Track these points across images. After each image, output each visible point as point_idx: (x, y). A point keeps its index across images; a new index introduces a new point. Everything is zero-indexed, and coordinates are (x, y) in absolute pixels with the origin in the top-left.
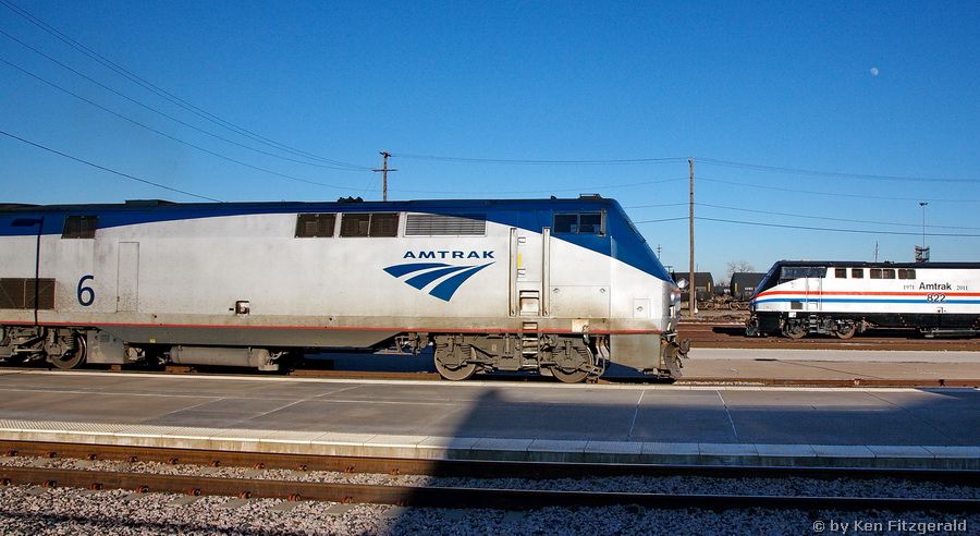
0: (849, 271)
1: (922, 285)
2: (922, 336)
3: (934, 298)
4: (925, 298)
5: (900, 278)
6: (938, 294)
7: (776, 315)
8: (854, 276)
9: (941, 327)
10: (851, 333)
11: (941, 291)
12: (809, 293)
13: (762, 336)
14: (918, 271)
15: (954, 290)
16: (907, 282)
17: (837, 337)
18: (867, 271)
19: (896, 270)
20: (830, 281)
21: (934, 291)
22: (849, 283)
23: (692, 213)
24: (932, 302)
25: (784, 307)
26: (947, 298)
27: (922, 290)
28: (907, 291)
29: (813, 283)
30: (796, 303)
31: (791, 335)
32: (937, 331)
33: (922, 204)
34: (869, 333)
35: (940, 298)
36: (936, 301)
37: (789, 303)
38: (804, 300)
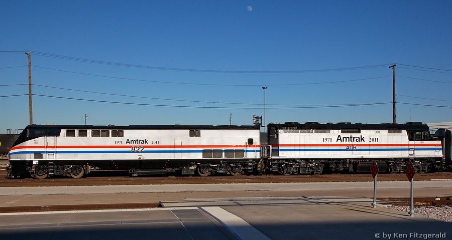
0: (77, 131)
1: (128, 141)
2: (130, 175)
3: (136, 149)
4: (130, 149)
5: (112, 136)
6: (139, 147)
7: (24, 163)
8: (80, 135)
9: (142, 169)
10: (81, 174)
11: (140, 144)
12: (48, 147)
13: (15, 178)
14: (126, 132)
15: (150, 144)
16: (117, 139)
17: (72, 177)
18: (89, 132)
19: (110, 131)
20: (63, 139)
21: (136, 145)
22: (77, 140)
23: (30, 91)
24: (135, 152)
25: (28, 157)
26: (145, 149)
27: (128, 144)
28: (117, 145)
29: (50, 140)
30: (38, 155)
31: (37, 176)
32: (140, 171)
33: (264, 88)
34: (93, 174)
35: (140, 149)
36: (137, 152)
37: (33, 155)
38: (44, 152)
